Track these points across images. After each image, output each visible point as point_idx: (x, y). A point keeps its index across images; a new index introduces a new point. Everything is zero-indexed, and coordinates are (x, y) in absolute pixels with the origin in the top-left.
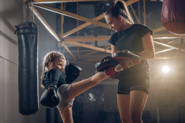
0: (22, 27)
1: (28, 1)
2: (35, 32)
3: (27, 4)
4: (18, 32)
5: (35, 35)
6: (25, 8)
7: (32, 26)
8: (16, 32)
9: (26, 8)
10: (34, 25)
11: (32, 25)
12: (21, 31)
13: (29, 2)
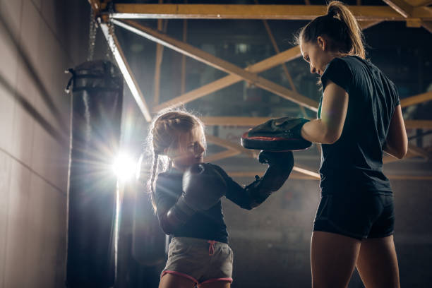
0: (85, 72)
1: (104, 10)
2: (118, 87)
3: (100, 16)
4: (75, 85)
5: (117, 95)
6: (94, 26)
7: (110, 72)
8: (69, 84)
9: (97, 26)
10: (115, 70)
11: (110, 69)
12: (84, 82)
13: (104, 13)
